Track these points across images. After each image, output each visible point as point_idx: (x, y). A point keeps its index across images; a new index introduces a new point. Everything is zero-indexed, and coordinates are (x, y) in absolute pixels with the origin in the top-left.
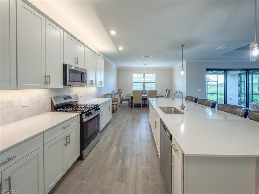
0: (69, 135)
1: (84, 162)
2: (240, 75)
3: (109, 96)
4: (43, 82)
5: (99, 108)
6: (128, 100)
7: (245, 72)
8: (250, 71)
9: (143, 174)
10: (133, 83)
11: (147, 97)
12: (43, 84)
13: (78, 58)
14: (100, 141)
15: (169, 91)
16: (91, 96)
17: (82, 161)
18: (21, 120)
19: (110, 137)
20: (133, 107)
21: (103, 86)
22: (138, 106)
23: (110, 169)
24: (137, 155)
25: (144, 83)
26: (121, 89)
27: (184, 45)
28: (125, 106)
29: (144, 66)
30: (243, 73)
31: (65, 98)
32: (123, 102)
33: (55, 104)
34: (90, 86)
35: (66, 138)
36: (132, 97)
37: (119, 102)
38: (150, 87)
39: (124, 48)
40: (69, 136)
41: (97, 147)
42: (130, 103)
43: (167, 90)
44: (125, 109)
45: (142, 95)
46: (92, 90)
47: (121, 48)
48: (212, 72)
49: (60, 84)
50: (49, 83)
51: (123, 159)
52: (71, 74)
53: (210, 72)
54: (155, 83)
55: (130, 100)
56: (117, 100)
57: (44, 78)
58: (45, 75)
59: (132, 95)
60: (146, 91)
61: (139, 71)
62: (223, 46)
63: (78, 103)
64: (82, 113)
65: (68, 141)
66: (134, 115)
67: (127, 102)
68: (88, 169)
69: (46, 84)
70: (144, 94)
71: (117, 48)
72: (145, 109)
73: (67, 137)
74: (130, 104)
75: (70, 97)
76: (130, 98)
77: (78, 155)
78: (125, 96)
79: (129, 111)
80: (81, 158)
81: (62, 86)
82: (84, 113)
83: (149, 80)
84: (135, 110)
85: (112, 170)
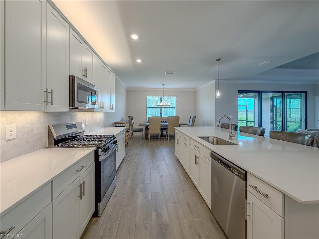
0: (84, 181)
1: (102, 219)
2: (272, 99)
3: (117, 125)
4: (43, 101)
5: (116, 141)
6: (141, 130)
7: (280, 94)
8: (286, 94)
9: (192, 230)
10: (147, 108)
11: (167, 126)
12: (43, 104)
13: (87, 69)
14: (117, 186)
15: (194, 118)
16: (98, 125)
17: (98, 218)
18: (4, 162)
19: (130, 179)
20: (149, 139)
21: (114, 111)
22: (155, 138)
23: (143, 227)
24: (174, 203)
25: (161, 109)
26: (132, 117)
27: (220, 59)
28: (137, 138)
29: (162, 87)
30: (276, 97)
31: (69, 127)
32: (135, 133)
33: (55, 136)
34: (100, 110)
35: (81, 187)
36: (147, 127)
37: (131, 133)
38: (170, 113)
39: (142, 61)
40: (84, 183)
41: (115, 196)
42: (144, 134)
43: (191, 117)
44: (138, 143)
45: (161, 124)
46: (99, 116)
47: (139, 61)
48: (242, 95)
49: (65, 106)
50: (52, 102)
51: (156, 210)
52: (80, 91)
53: (240, 95)
54: (175, 108)
55: (144, 130)
56: (128, 131)
57: (44, 95)
58: (46, 91)
59: (148, 124)
60: (166, 119)
61: (154, 92)
62: (265, 62)
63: (85, 134)
64: (98, 148)
65: (82, 192)
66: (153, 150)
67: (140, 133)
68: (110, 229)
69: (47, 104)
70: (164, 122)
71: (134, 60)
72: (165, 141)
73: (81, 185)
74: (144, 136)
75: (74, 126)
76: (144, 127)
77: (93, 210)
78: (139, 125)
79: (145, 145)
80: (96, 214)
81: (67, 109)
82: (100, 148)
83: (169, 104)
84: (151, 143)
85: (146, 228)
